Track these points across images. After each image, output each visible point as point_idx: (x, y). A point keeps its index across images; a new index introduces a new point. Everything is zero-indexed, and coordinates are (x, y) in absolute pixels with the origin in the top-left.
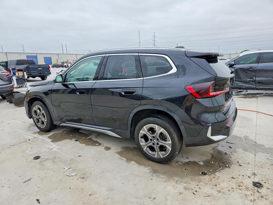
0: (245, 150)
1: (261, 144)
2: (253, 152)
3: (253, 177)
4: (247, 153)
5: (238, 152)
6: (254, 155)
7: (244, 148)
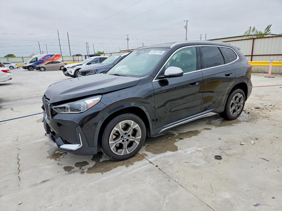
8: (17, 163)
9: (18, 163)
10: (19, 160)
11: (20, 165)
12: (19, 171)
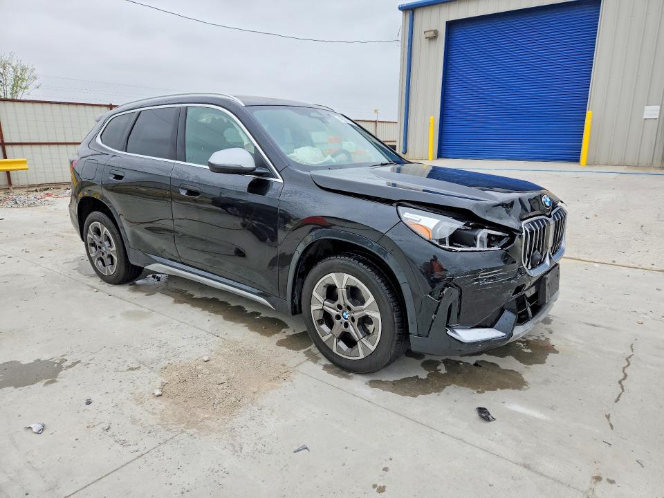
8: (627, 378)
9: (626, 376)
10: (620, 382)
11: (622, 369)
12: (629, 359)
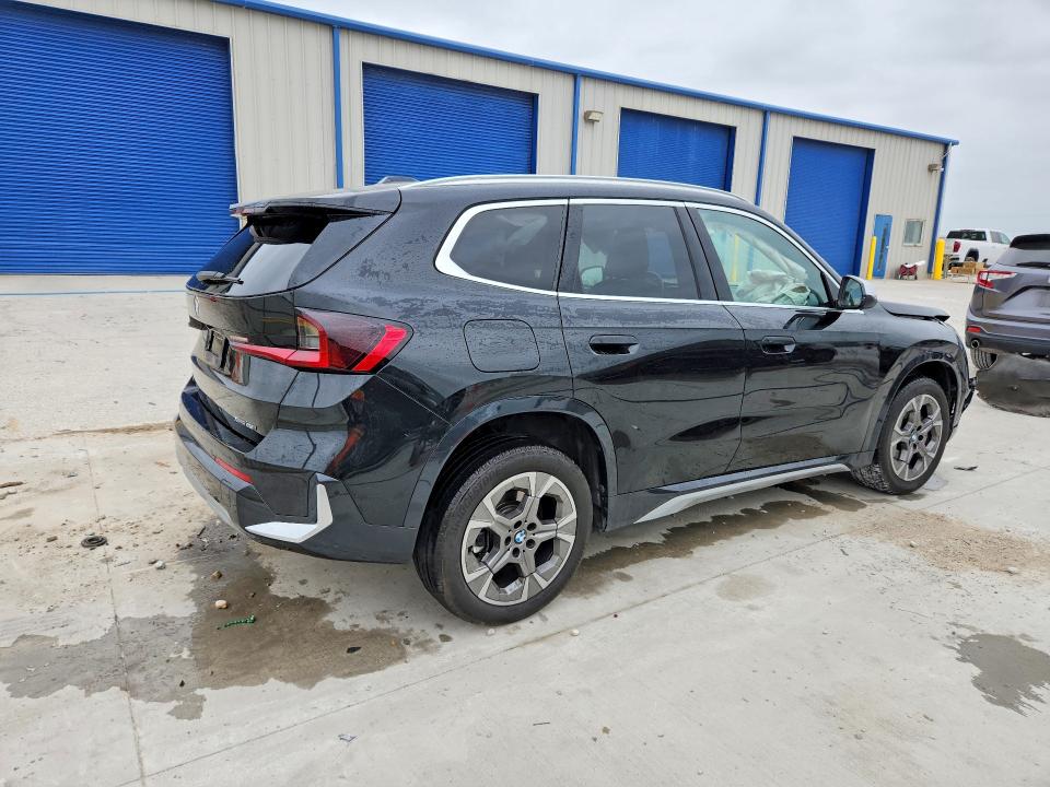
0: (160, 623)
1: (100, 690)
2: (125, 627)
3: (110, 554)
4: (149, 614)
5: (185, 600)
6: (121, 617)
7: (171, 626)
